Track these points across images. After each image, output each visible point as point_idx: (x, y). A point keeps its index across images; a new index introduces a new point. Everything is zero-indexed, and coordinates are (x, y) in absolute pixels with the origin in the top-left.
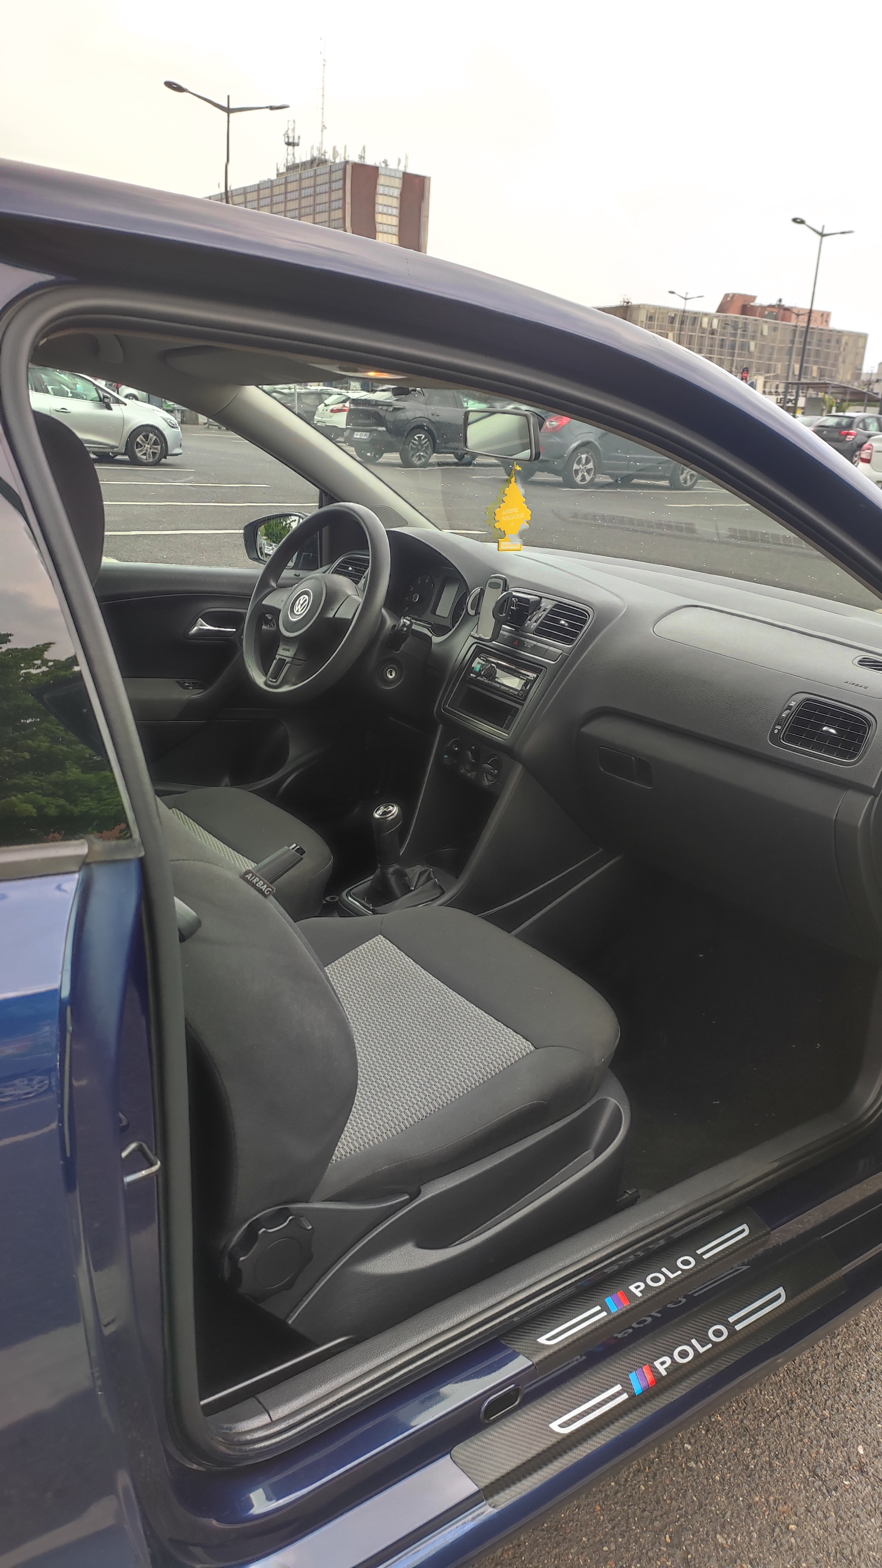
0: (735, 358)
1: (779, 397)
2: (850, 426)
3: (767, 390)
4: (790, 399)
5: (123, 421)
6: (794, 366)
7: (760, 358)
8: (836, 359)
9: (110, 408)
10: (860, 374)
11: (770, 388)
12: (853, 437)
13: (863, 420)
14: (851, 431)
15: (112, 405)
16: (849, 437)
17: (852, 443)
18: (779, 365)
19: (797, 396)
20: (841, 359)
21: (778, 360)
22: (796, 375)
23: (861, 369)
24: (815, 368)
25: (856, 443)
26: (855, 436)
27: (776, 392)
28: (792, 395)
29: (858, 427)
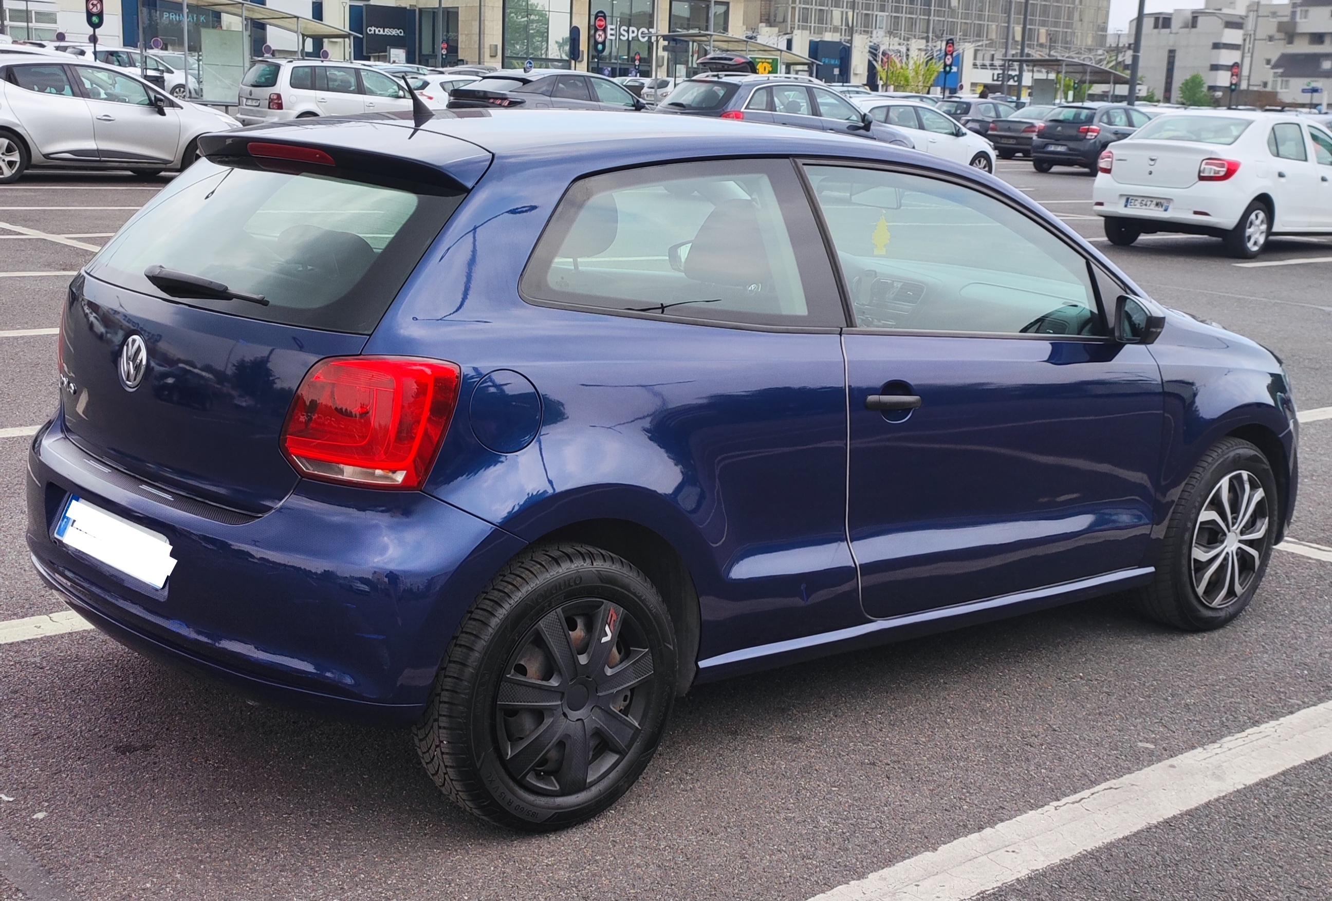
0: (932, 18)
1: (996, 72)
2: (1090, 120)
3: (979, 62)
4: (1011, 75)
5: (180, 129)
6: (1014, 28)
7: (966, 16)
8: (1070, 16)
9: (162, 113)
10: (1104, 37)
11: (983, 60)
12: (1095, 134)
13: (1107, 113)
14: (1091, 127)
15: (167, 110)
16: (1089, 134)
17: (1095, 142)
18: (994, 26)
19: (1021, 71)
20: (1076, 16)
21: (992, 19)
22: (1017, 41)
23: (1105, 29)
24: (1043, 31)
25: (1100, 141)
26: (1098, 133)
27: (992, 65)
28: (1015, 70)
29: (1100, 121)
